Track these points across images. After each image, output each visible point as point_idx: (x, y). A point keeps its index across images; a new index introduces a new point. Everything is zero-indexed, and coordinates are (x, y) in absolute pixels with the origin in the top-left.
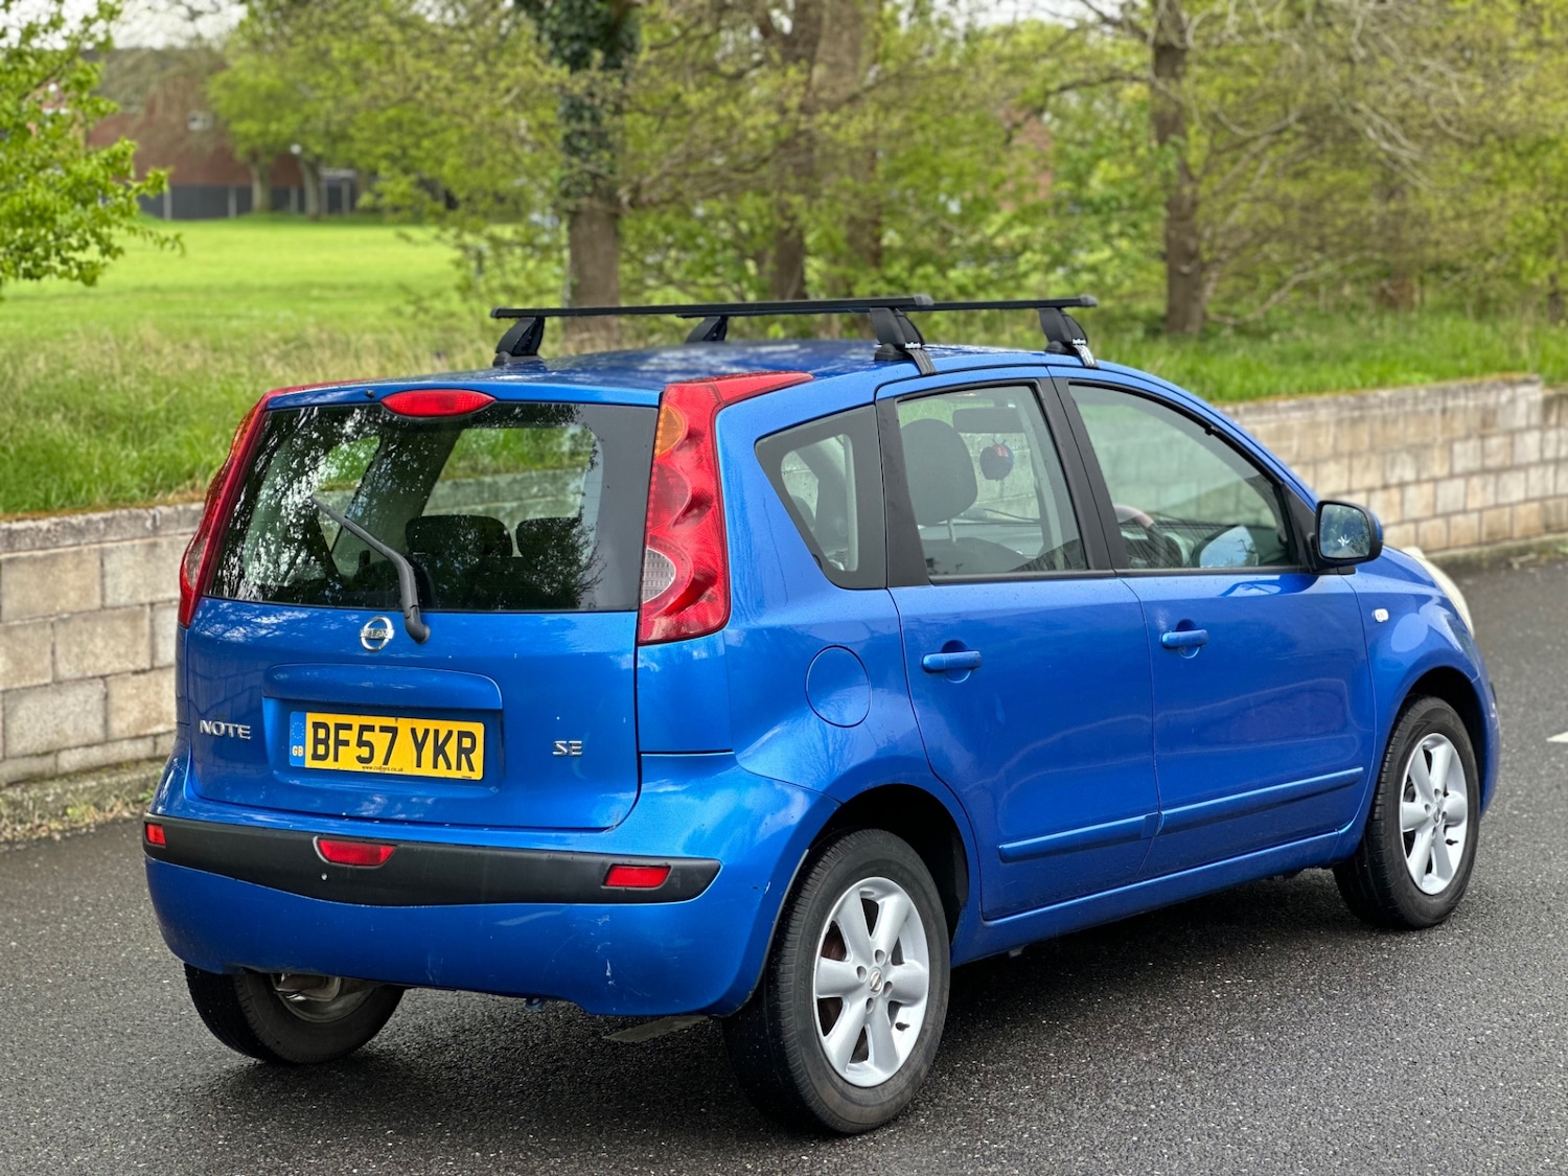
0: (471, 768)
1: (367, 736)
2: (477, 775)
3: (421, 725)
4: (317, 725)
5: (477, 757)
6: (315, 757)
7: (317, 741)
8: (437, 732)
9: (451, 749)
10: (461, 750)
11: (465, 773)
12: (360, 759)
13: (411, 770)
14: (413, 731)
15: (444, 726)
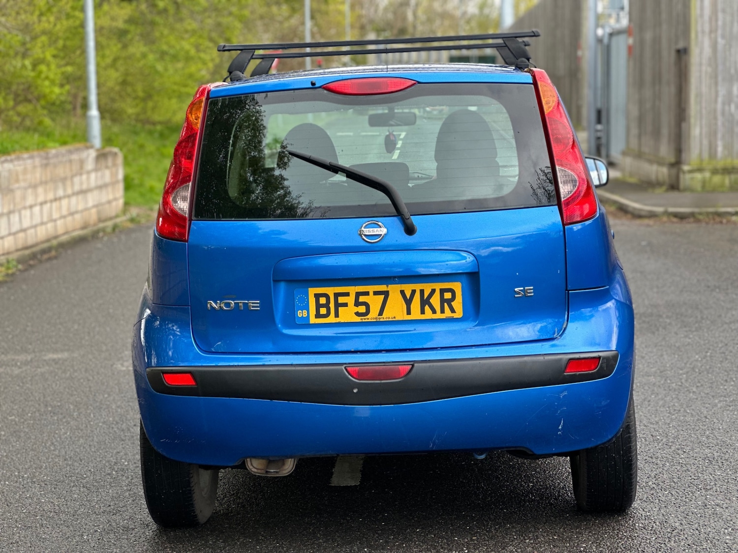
0: (453, 311)
1: (362, 299)
2: (459, 314)
3: (408, 288)
4: (317, 296)
5: (458, 304)
6: (318, 315)
7: (318, 306)
8: (422, 292)
9: (435, 301)
10: (443, 301)
11: (448, 313)
12: (357, 314)
13: (402, 316)
14: (402, 292)
15: (427, 288)
